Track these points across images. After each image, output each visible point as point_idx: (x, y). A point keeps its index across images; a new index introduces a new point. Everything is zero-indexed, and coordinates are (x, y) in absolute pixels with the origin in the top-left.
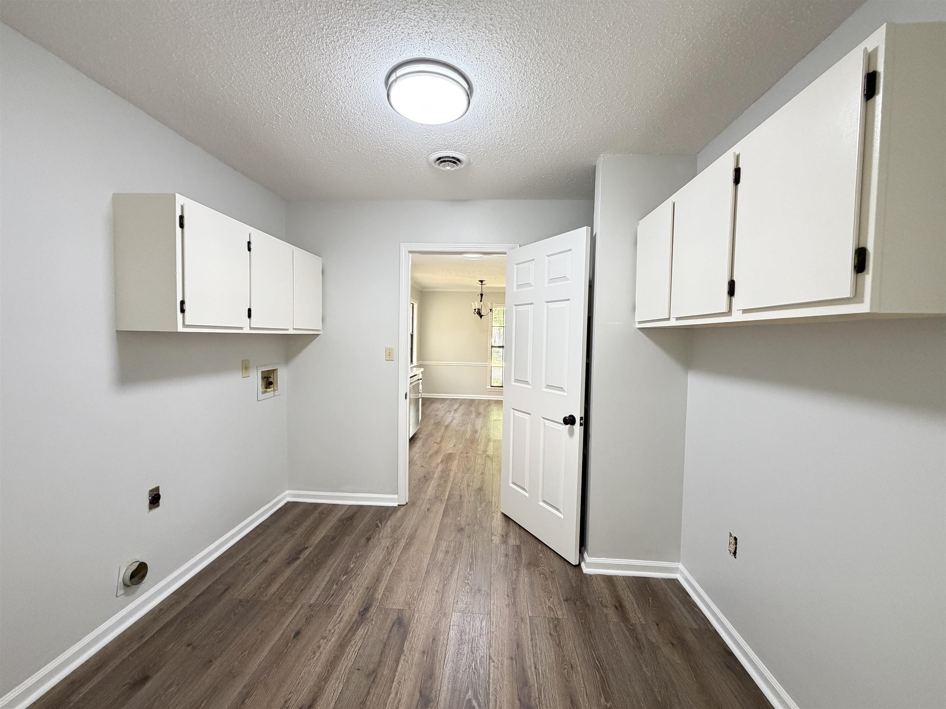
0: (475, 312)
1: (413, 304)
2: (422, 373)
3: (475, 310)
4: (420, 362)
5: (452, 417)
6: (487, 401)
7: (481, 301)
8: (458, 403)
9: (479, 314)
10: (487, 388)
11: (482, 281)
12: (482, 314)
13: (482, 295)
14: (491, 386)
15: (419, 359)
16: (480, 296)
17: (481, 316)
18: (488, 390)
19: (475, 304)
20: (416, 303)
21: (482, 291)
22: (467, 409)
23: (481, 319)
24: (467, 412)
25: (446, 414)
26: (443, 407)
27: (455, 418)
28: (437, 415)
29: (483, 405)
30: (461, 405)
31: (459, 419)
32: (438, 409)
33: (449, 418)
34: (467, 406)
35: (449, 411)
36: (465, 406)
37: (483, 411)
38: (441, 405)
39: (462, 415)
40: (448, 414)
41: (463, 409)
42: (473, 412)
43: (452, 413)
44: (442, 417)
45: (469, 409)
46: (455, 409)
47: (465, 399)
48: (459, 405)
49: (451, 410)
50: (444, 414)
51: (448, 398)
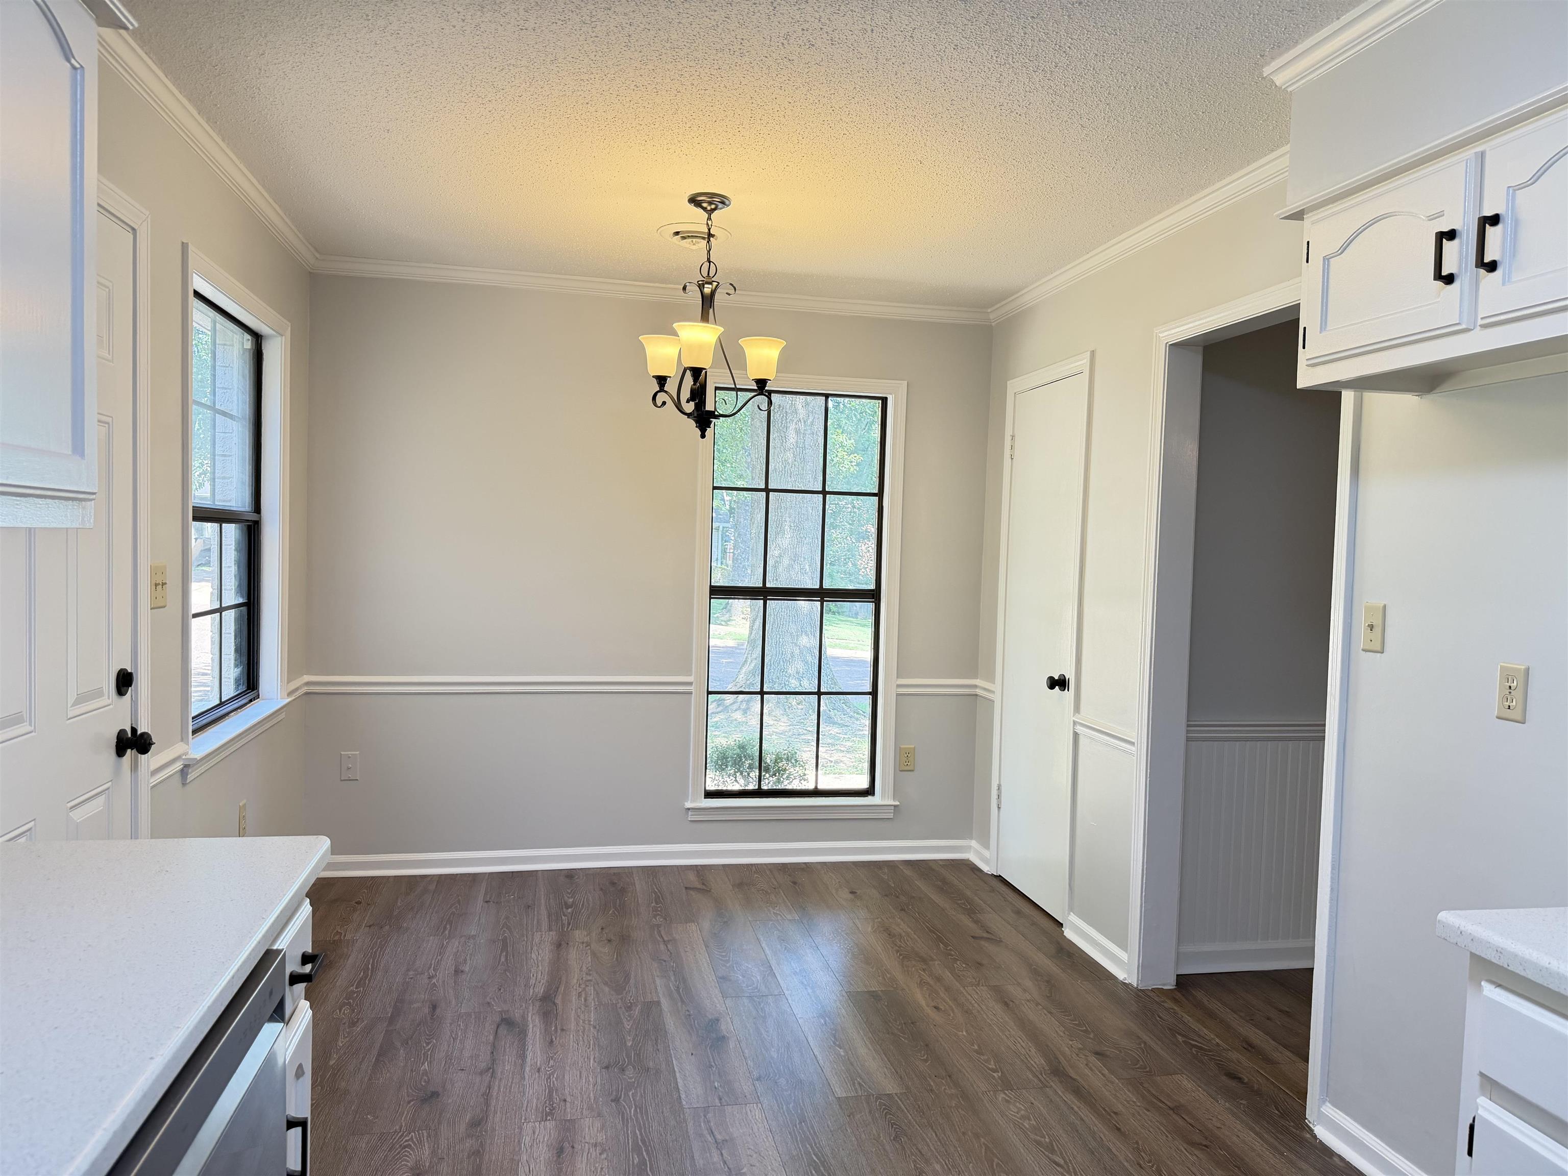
0: (662, 397)
1: (257, 338)
3: (662, 379)
4: (307, 678)
5: (544, 1116)
6: (692, 877)
8: (544, 922)
9: (694, 399)
10: (688, 805)
11: (707, 202)
12: (706, 408)
13: (709, 288)
14: (709, 795)
15: (298, 664)
17: (703, 420)
18: (693, 816)
20: (278, 331)
21: (710, 262)
22: (619, 989)
23: (703, 436)
24: (627, 1025)
25: (491, 1069)
26: (458, 972)
27: (572, 1121)
28: (435, 1095)
29: (693, 926)
30: (560, 945)
31: (601, 1137)
32: (434, 1007)
33: (528, 1128)
34: (605, 950)
35: (507, 1022)
36: (594, 954)
37: (724, 996)
38: (442, 949)
39: (607, 1067)
40: (507, 1065)
41: (591, 990)
42: (671, 1023)
43: (535, 1051)
44: (477, 1123)
45: (627, 977)
46: (540, 990)
47: (570, 874)
48: (550, 937)
49: (517, 1015)
50: (487, 1078)
51: (474, 878)
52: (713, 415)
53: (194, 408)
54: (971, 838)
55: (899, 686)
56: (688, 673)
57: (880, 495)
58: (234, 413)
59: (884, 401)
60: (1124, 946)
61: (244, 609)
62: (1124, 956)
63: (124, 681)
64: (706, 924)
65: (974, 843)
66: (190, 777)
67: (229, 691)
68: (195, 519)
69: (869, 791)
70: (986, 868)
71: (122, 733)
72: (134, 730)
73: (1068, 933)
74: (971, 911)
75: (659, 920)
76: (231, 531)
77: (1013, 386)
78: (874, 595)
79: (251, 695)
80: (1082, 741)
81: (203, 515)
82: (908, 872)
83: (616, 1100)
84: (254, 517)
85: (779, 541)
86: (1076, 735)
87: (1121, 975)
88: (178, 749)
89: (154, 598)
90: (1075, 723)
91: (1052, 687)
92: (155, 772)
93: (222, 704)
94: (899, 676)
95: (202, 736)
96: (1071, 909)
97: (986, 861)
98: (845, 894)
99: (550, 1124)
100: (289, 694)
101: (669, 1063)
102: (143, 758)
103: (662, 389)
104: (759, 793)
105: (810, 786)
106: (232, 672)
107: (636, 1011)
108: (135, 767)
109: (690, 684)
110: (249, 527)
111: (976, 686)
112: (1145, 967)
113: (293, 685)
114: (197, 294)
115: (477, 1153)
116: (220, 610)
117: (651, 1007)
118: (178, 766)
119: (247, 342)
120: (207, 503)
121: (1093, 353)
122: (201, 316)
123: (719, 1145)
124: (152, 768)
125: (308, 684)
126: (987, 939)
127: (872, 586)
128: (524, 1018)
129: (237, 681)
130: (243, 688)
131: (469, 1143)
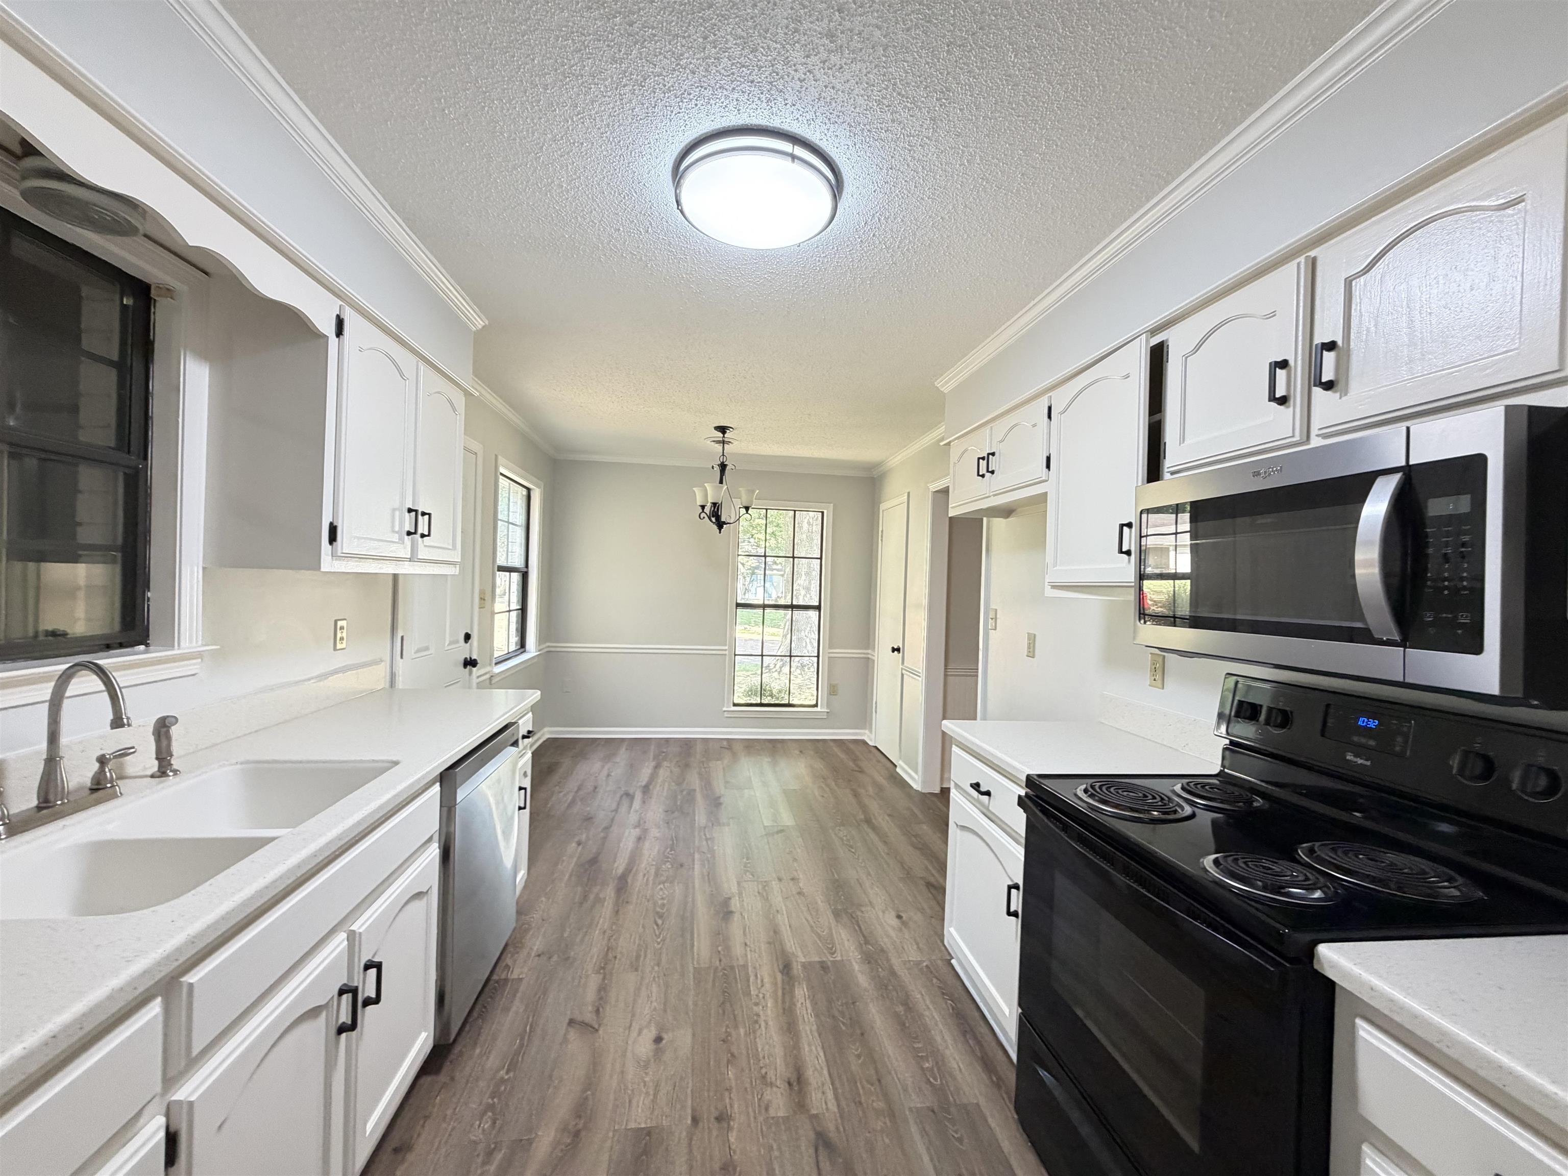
0: (703, 515)
1: (529, 490)
2: (533, 708)
3: (703, 507)
4: (548, 644)
5: (635, 827)
6: (725, 743)
7: (721, 482)
8: (651, 757)
9: (716, 516)
10: (725, 709)
11: (723, 429)
12: (723, 519)
13: (723, 467)
14: (735, 705)
15: (543, 637)
16: (717, 469)
17: (720, 525)
18: (726, 715)
19: (706, 490)
20: (538, 487)
21: (723, 455)
22: (679, 784)
23: (720, 533)
24: (679, 797)
25: (616, 811)
26: (609, 775)
27: (647, 829)
28: (591, 818)
29: (719, 762)
30: (657, 767)
31: (658, 835)
32: (596, 788)
33: (627, 831)
34: (676, 770)
35: (627, 794)
36: (671, 772)
37: (726, 788)
38: (603, 767)
39: (666, 812)
40: (624, 808)
41: (666, 784)
42: (699, 797)
43: (637, 804)
44: (607, 828)
45: (684, 780)
46: (644, 783)
47: (667, 740)
48: (653, 764)
49: (631, 792)
50: (614, 813)
51: (623, 740)
52: (724, 523)
53: (500, 523)
54: (865, 729)
55: (829, 653)
56: (726, 645)
57: (821, 558)
58: (518, 523)
59: (823, 513)
60: (916, 772)
61: (520, 611)
62: (916, 777)
63: (467, 637)
64: (726, 761)
65: (867, 732)
66: (493, 682)
67: (513, 647)
68: (499, 570)
69: (816, 705)
70: (871, 743)
71: (466, 659)
72: (471, 658)
73: (898, 770)
74: (855, 760)
75: (704, 759)
76: (516, 577)
77: (883, 506)
78: (818, 608)
79: (522, 650)
80: (905, 676)
81: (502, 569)
82: (832, 744)
83: (668, 823)
84: (525, 570)
85: (799, 582)
86: (902, 675)
87: (915, 786)
88: (488, 669)
89: (480, 604)
90: (902, 669)
91: (893, 651)
92: (478, 677)
93: (509, 653)
94: (830, 647)
95: (499, 666)
96: (900, 758)
97: (871, 740)
98: (797, 752)
99: (637, 830)
100: (539, 651)
101: (694, 811)
102: (474, 669)
103: (703, 511)
104: (761, 705)
105: (787, 702)
106: (514, 639)
107: (685, 793)
108: (470, 673)
109: (726, 650)
110: (523, 574)
111: (868, 654)
112: (924, 782)
113: (541, 647)
114: (502, 474)
115: (605, 838)
116: (509, 611)
117: (692, 792)
118: (488, 676)
119: (525, 492)
120: (505, 564)
121: (909, 493)
122: (503, 482)
123: (707, 840)
124: (478, 674)
125: (549, 647)
126: (860, 772)
127: (817, 604)
128: (634, 793)
129: (516, 643)
130: (518, 647)
131: (602, 835)
